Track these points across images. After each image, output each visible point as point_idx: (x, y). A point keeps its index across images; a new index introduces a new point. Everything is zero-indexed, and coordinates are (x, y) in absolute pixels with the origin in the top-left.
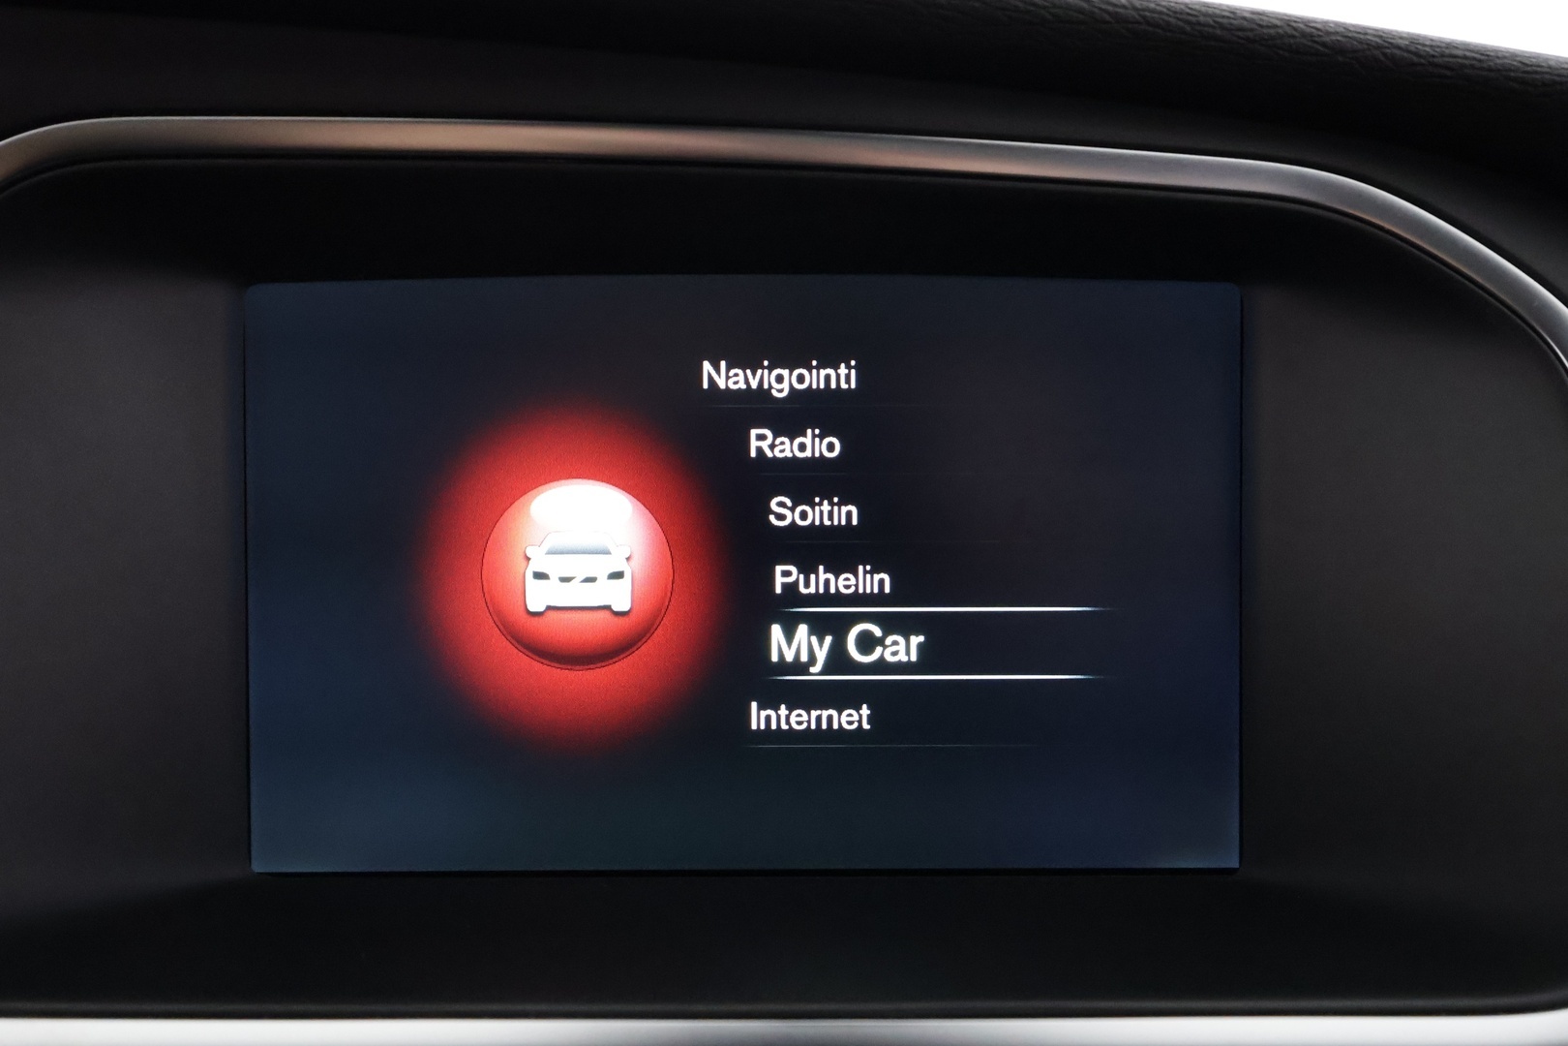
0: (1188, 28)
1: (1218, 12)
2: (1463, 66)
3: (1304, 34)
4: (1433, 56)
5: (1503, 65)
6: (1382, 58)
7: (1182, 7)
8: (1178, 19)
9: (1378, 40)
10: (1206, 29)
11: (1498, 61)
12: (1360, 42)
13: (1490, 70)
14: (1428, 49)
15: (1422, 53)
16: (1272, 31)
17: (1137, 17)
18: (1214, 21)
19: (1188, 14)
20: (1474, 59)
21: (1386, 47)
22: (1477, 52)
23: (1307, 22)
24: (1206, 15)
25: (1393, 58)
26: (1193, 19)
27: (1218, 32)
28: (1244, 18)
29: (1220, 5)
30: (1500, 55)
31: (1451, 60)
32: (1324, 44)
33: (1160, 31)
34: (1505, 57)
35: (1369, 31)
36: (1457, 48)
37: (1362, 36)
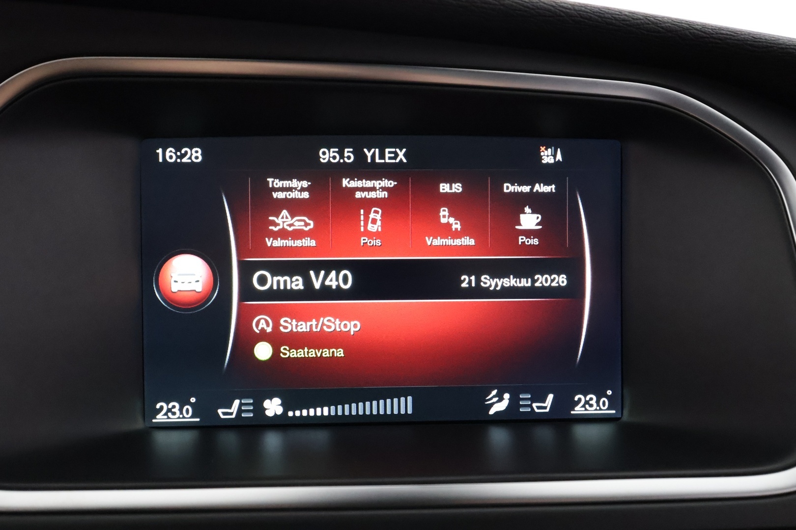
0: (600, 19)
1: (613, 12)
2: (727, 38)
3: (653, 23)
4: (713, 34)
5: (744, 38)
6: (689, 34)
7: (597, 9)
8: (595, 15)
9: (688, 26)
10: (608, 20)
11: (742, 36)
12: (679, 27)
13: (738, 40)
14: (710, 30)
15: (707, 32)
16: (639, 21)
17: (576, 13)
18: (613, 17)
19: (600, 13)
20: (731, 35)
21: (691, 29)
22: (732, 32)
23: (655, 17)
24: (608, 13)
25: (693, 34)
26: (602, 15)
27: (614, 21)
28: (626, 15)
29: (615, 8)
30: (743, 33)
31: (720, 35)
32: (662, 28)
33: (586, 21)
34: (745, 34)
35: (683, 22)
36: (723, 30)
37: (680, 24)
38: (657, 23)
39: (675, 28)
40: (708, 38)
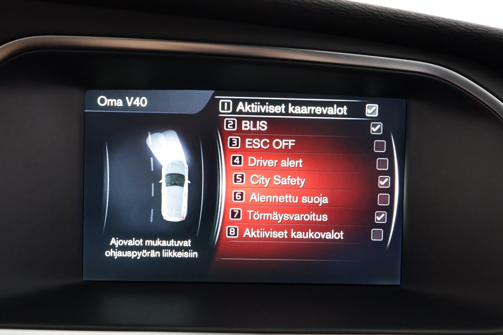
0: (395, 18)
1: (404, 13)
2: (482, 33)
3: (432, 21)
4: (472, 30)
5: (494, 33)
6: (456, 30)
7: (394, 11)
8: (392, 15)
9: (455, 24)
10: (401, 19)
11: (493, 32)
12: (449, 24)
13: (489, 35)
14: (470, 27)
15: (469, 29)
17: (379, 13)
18: (404, 16)
19: (396, 14)
20: (485, 31)
21: (457, 26)
22: (486, 29)
23: (432, 17)
24: (401, 14)
25: (459, 30)
26: (397, 15)
27: (405, 20)
28: (413, 16)
29: (406, 11)
30: (493, 30)
31: (478, 31)
32: (437, 25)
33: (386, 19)
34: (495, 31)
35: (452, 21)
36: (480, 27)
37: (450, 23)
38: (434, 22)
39: (447, 25)
40: (468, 32)
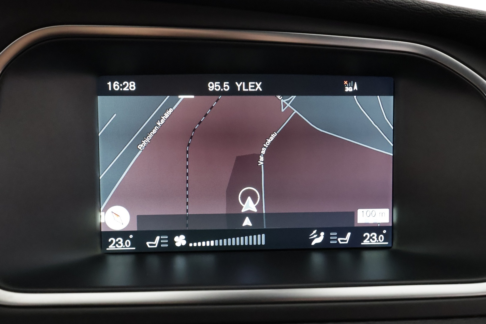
0: (385, 3)
2: (463, 15)
3: (418, 5)
4: (454, 12)
5: (474, 14)
6: (439, 11)
9: (439, 7)
10: (390, 3)
11: (472, 13)
12: (434, 7)
13: (470, 16)
14: (452, 9)
15: (451, 11)
16: (409, 4)
20: (466, 12)
21: (441, 9)
22: (467, 10)
25: (443, 12)
27: (393, 4)
30: (473, 11)
31: (459, 13)
32: (424, 8)
34: (474, 12)
35: (436, 4)
36: (461, 9)
37: (434, 5)
38: (420, 5)
39: (432, 8)
40: (451, 14)
